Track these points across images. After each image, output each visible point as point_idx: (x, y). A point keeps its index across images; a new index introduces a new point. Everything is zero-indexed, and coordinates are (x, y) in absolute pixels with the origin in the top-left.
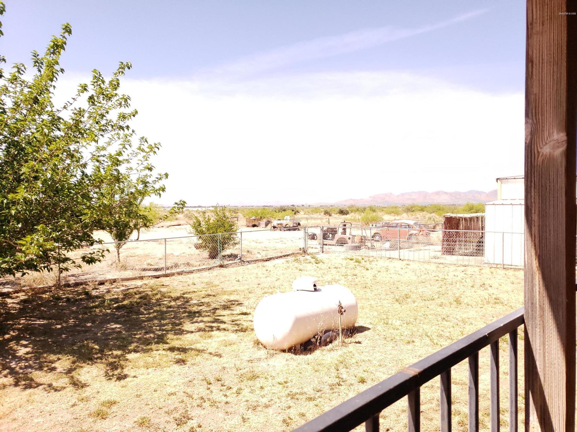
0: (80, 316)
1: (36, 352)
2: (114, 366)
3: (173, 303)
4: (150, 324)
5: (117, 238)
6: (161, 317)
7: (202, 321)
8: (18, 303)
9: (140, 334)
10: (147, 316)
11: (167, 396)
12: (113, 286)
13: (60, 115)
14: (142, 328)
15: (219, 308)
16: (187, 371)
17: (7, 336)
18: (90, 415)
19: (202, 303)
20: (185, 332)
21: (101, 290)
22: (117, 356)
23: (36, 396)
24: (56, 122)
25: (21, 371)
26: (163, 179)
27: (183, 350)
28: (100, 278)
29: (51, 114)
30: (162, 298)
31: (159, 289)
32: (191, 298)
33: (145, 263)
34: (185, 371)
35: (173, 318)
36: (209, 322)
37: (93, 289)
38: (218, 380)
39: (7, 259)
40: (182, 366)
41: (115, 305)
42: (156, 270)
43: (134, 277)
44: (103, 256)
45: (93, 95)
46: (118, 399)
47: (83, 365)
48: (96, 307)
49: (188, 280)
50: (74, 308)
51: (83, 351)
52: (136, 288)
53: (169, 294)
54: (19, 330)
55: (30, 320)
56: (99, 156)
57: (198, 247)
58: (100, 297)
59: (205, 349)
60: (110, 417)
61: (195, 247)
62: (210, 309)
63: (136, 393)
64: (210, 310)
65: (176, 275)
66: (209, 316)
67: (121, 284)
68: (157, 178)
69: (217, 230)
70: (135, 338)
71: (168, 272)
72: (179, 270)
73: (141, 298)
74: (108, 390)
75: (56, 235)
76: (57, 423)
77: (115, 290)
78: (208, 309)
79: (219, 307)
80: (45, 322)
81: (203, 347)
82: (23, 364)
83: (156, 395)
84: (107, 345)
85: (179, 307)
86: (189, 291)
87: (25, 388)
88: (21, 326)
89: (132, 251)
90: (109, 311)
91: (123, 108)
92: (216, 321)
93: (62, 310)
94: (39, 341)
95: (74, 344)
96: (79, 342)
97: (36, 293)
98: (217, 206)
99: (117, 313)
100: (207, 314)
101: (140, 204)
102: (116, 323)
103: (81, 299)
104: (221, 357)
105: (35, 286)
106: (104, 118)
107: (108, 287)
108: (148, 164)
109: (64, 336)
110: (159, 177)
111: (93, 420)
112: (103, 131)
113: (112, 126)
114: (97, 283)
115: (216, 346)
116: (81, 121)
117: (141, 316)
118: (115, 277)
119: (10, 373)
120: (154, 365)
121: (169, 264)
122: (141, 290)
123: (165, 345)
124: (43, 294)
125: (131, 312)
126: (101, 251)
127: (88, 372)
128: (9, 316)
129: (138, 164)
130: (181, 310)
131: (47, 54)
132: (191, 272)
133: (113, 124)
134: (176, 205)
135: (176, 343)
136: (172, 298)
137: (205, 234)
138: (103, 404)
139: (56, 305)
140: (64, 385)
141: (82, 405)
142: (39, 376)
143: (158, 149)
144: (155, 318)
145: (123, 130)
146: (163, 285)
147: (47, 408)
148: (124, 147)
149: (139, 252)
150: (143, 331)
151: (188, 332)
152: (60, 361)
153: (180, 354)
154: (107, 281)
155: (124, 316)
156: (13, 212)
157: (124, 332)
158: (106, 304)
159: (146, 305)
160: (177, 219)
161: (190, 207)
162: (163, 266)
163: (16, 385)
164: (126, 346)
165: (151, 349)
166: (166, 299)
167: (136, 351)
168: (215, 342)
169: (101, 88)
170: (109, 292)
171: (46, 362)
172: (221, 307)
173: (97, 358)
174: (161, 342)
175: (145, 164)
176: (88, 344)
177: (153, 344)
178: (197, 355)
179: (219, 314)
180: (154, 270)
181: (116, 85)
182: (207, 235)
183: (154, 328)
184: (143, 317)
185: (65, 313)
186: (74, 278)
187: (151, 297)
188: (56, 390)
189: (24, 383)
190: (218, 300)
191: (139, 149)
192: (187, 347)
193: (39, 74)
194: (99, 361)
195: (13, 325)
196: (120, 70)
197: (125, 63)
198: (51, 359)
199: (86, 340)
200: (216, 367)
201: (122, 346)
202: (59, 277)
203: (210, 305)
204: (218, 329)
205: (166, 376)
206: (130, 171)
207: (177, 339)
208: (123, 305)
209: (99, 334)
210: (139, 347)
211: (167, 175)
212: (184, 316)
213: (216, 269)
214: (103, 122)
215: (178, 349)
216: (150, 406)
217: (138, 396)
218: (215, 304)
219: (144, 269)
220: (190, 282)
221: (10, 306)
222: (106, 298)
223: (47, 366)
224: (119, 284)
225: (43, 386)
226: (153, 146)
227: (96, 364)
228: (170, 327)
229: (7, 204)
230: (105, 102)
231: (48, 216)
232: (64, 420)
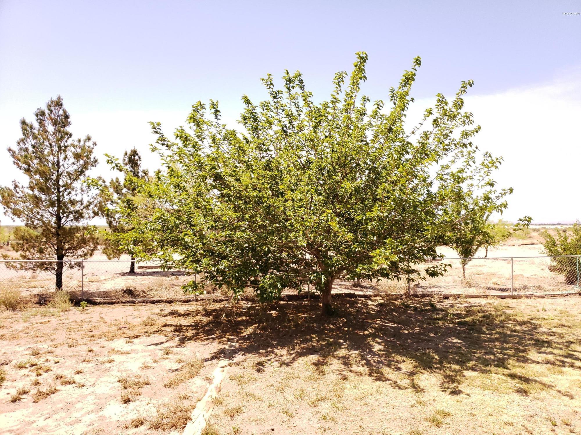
0: (425, 326)
1: (387, 351)
2: (451, 379)
3: (518, 328)
4: (491, 345)
5: (462, 254)
6: (503, 339)
7: (551, 353)
8: (376, 306)
9: (480, 353)
10: (488, 336)
11: (503, 425)
12: (457, 302)
13: (409, 140)
14: (481, 348)
15: (574, 343)
16: (529, 404)
17: (366, 332)
18: (426, 419)
19: (553, 332)
20: (530, 361)
21: (446, 303)
22: (454, 371)
23: (384, 389)
24: (405, 147)
25: (375, 364)
26: (508, 195)
27: (527, 380)
28: (446, 292)
29: (402, 141)
30: (507, 320)
31: (504, 310)
32: (540, 325)
33: (491, 282)
34: (526, 404)
35: (516, 343)
36: (560, 355)
37: (438, 302)
38: (567, 424)
39: (365, 267)
40: (523, 397)
41: (457, 321)
42: (502, 290)
43: (478, 295)
44: (445, 270)
45: (437, 118)
46: (452, 413)
47: (423, 371)
48: (439, 319)
49: (538, 304)
50: (420, 318)
51: (425, 358)
52: (480, 306)
53: (514, 317)
54: (375, 328)
55: (384, 322)
56: (442, 175)
57: (552, 269)
58: (444, 311)
59: (553, 385)
60: (444, 427)
61: (550, 270)
62: (563, 341)
63: (470, 412)
64: (563, 343)
65: (524, 298)
66: (561, 349)
67: (465, 300)
68: (501, 193)
69: (576, 251)
70: (474, 356)
71: (515, 293)
72: (527, 293)
73: (484, 317)
74: (444, 400)
75: (402, 249)
76: (398, 417)
77: (458, 305)
78: (560, 341)
79: (575, 341)
80: (395, 325)
81: (551, 383)
82: (376, 358)
83: (491, 419)
84: (446, 358)
85: (525, 332)
86: (538, 317)
87: (376, 380)
88: (377, 326)
89: (480, 269)
90: (451, 325)
91: (467, 126)
92: (570, 356)
93: (410, 317)
94: (391, 341)
95: (417, 350)
96: (422, 349)
97: (390, 299)
98: (577, 223)
99: (458, 328)
100: (558, 346)
101: (486, 220)
102: (457, 338)
103: (426, 310)
104: (572, 399)
105: (390, 292)
106: (448, 138)
107: (452, 302)
108: (490, 180)
109: (409, 341)
110: (503, 192)
111: (428, 424)
112: (447, 150)
113: (455, 145)
114: (442, 297)
115: (567, 385)
116: (426, 144)
117: (482, 335)
118: (460, 293)
119: (366, 364)
120: (491, 388)
121: (517, 285)
122: (485, 309)
123: (505, 370)
124: (395, 300)
125: (472, 329)
126: (444, 266)
127: (428, 379)
128: (369, 315)
129: (479, 180)
130: (527, 336)
131: (400, 88)
132: (543, 297)
133: (456, 143)
134: (521, 222)
135: (518, 371)
136: (518, 321)
137: (560, 255)
138: (438, 412)
139: (405, 312)
140: (407, 386)
141: (420, 408)
142: (388, 372)
143: (500, 163)
144: (497, 339)
145: (466, 147)
146: (509, 307)
147: (391, 401)
148: (468, 164)
149: (485, 270)
150: (483, 351)
151: (533, 362)
152: (404, 363)
153: (522, 384)
154: (451, 296)
155: (465, 332)
156: (369, 227)
157: (464, 348)
158: (449, 318)
159: (488, 324)
160: (530, 238)
161: (548, 224)
162: (510, 286)
163: (370, 375)
164: (464, 363)
165: (490, 371)
166: (510, 322)
167: (473, 369)
168: (567, 379)
169: (444, 109)
170: (452, 306)
171: (394, 361)
172: (578, 341)
173: (436, 368)
174: (501, 366)
175: (487, 179)
176: (429, 352)
177: (493, 366)
178: (542, 389)
179: (574, 349)
180: (499, 290)
181: (459, 104)
182: (563, 256)
183: (495, 350)
184: (484, 337)
185: (412, 320)
186: (422, 290)
187: (495, 317)
188: (400, 388)
189: (375, 375)
190: (575, 333)
191: (483, 164)
192: (530, 378)
193: (394, 106)
194: (437, 371)
195: (371, 323)
196: (463, 89)
197: (467, 82)
198: (398, 359)
199: (428, 349)
200: (566, 408)
201: (461, 361)
202: (409, 287)
203: (563, 337)
204: (572, 366)
205: (503, 402)
206: (471, 187)
207: (520, 367)
208: (465, 321)
209: (440, 346)
210: (477, 366)
211: (511, 190)
212: (530, 344)
213: (574, 296)
214: (447, 142)
215: (520, 378)
216: (484, 429)
217: (473, 415)
218: (570, 337)
219: (489, 288)
220: (540, 308)
221: (370, 307)
222: (450, 312)
223: (394, 365)
224: (462, 300)
225: (390, 382)
226: (495, 160)
227: (434, 373)
228: (512, 352)
229: (366, 220)
230: (449, 122)
231: (398, 231)
232: (404, 417)
